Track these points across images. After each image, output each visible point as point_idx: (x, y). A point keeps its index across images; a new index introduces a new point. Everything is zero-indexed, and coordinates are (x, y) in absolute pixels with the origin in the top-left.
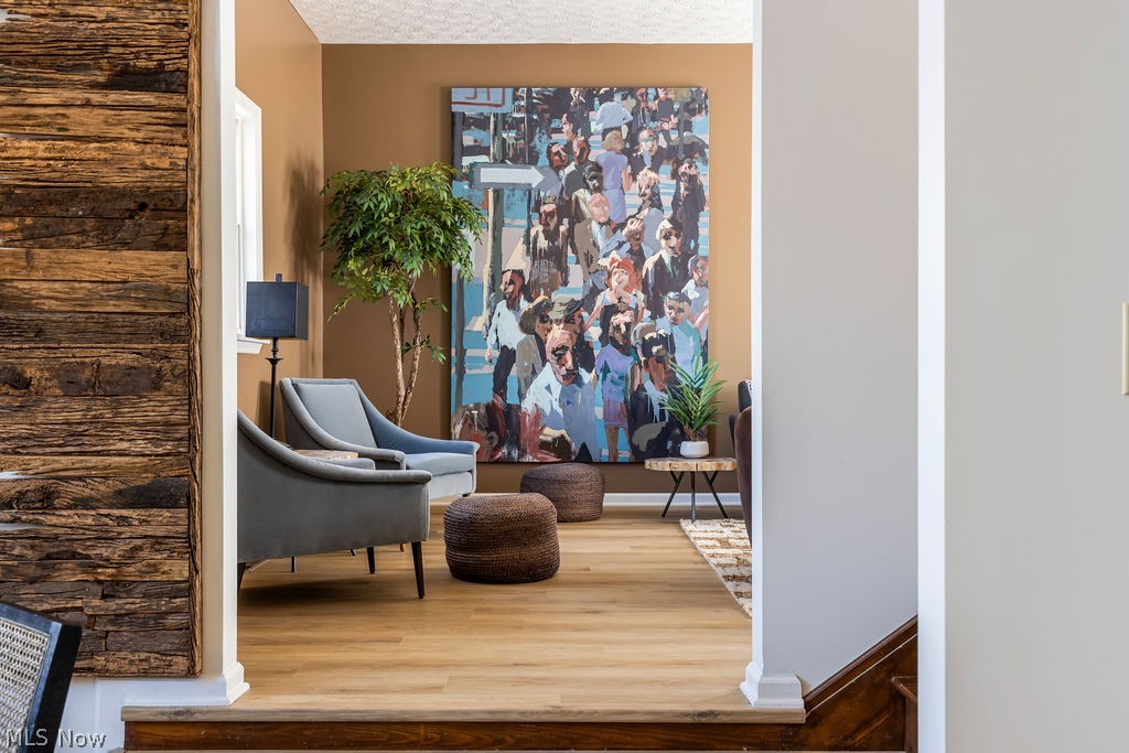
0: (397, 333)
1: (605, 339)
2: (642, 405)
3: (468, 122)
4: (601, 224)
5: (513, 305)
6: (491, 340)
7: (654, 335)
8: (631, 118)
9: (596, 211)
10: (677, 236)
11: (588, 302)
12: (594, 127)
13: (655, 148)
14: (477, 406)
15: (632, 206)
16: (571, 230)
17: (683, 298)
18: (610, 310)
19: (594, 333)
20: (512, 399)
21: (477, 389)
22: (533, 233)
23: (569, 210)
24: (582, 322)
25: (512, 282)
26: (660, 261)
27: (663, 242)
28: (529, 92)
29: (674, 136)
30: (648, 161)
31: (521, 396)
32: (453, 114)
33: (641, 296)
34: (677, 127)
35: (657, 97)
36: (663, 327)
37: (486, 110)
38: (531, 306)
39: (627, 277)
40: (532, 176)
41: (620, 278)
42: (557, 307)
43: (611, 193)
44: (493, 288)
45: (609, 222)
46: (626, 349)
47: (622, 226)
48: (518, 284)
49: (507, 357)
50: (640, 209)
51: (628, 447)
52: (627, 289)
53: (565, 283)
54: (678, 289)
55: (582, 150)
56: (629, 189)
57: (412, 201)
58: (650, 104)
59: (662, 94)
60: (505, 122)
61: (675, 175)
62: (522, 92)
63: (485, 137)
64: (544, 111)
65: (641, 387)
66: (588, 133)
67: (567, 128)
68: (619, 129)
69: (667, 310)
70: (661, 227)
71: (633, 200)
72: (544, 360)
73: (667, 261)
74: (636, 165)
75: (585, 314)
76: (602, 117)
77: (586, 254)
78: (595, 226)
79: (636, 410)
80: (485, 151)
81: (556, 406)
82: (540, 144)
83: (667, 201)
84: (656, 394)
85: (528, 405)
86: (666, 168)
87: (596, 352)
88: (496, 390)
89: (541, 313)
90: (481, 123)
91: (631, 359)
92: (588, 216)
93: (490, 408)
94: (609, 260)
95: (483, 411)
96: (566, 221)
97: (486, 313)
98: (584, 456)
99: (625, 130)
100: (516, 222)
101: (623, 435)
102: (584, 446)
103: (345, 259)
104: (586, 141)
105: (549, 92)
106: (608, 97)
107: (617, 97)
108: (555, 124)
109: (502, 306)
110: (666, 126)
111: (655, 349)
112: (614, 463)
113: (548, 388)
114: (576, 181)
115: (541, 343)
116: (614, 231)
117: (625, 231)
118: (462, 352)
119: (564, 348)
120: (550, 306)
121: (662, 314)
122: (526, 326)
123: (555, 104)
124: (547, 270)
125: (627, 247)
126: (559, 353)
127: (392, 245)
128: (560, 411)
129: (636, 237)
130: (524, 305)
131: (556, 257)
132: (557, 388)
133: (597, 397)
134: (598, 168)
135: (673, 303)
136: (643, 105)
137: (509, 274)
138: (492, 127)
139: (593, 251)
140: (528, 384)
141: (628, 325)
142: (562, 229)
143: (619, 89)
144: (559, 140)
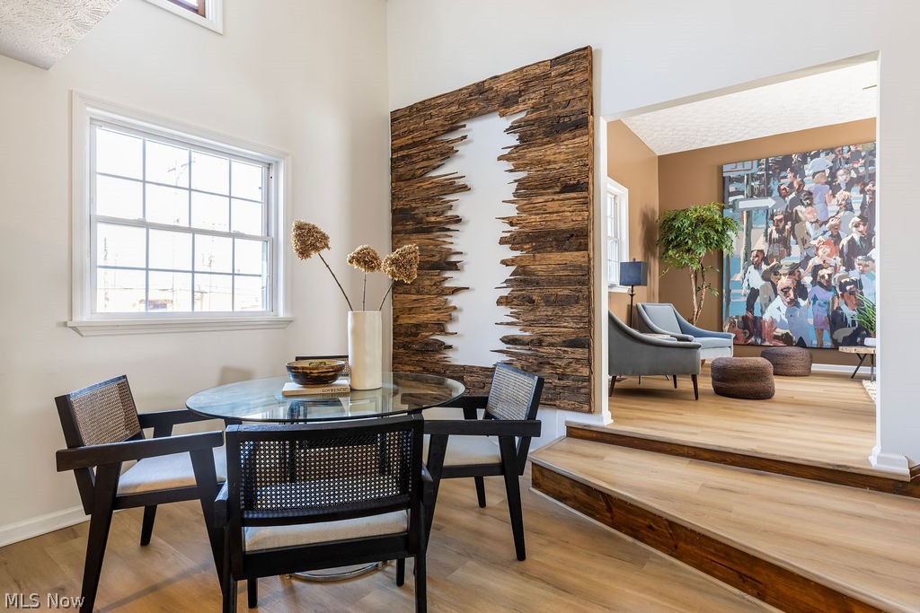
0: (693, 283)
1: (814, 283)
2: (839, 319)
3: (731, 180)
4: (812, 223)
5: (757, 267)
6: (745, 284)
7: (848, 280)
8: (831, 164)
9: (809, 216)
10: (864, 225)
11: (804, 263)
12: (807, 172)
13: (848, 178)
14: (737, 317)
15: (833, 211)
16: (792, 228)
17: (868, 259)
18: (817, 268)
19: (807, 280)
20: (757, 313)
21: (737, 308)
22: (769, 231)
23: (791, 217)
24: (800, 274)
25: (757, 256)
26: (852, 240)
27: (854, 229)
28: (767, 160)
29: (862, 170)
30: (843, 187)
31: (763, 312)
32: (724, 178)
33: (839, 259)
34: (864, 165)
35: (849, 150)
36: (854, 275)
37: (742, 173)
38: (768, 267)
39: (829, 250)
40: (769, 202)
41: (824, 251)
42: (784, 267)
43: (818, 205)
44: (746, 260)
45: (817, 221)
46: (828, 287)
47: (826, 222)
48: (761, 257)
49: (754, 294)
50: (838, 213)
51: (830, 340)
52: (828, 256)
53: (789, 255)
54: (865, 254)
55: (800, 186)
56: (830, 202)
57: (701, 221)
58: (844, 155)
59: (853, 148)
60: (752, 177)
61: (862, 191)
62: (763, 161)
63: (741, 186)
64: (776, 169)
65: (839, 308)
66: (803, 176)
67: (790, 175)
68: (824, 171)
69: (857, 266)
70: (852, 221)
71: (833, 207)
72: (776, 294)
73: (857, 238)
74: (835, 189)
75: (801, 270)
76: (812, 167)
77: (803, 239)
78: (808, 225)
79: (836, 320)
80: (742, 193)
81: (784, 317)
82: (774, 185)
83: (856, 206)
84: (849, 312)
85: (766, 317)
86: (857, 188)
87: (809, 290)
88: (747, 310)
89: (775, 271)
90: (740, 179)
91: (832, 293)
92: (803, 219)
93: (745, 318)
94: (817, 241)
95: (740, 319)
96: (789, 223)
97: (742, 272)
98: (801, 343)
99: (828, 172)
100: (760, 226)
101: (826, 334)
102: (801, 338)
103: (667, 250)
104: (802, 180)
105: (780, 158)
106: (817, 155)
107: (822, 155)
108: (783, 174)
109: (751, 268)
110: (856, 166)
111: (848, 288)
112: (820, 348)
113: (779, 308)
114: (794, 203)
115: (774, 286)
116: (821, 226)
117: (827, 225)
118: (729, 291)
119: (789, 288)
120: (780, 267)
121: (853, 268)
122: (765, 277)
123: (785, 163)
124: (777, 249)
125: (830, 233)
126: (785, 291)
127: (690, 242)
128: (786, 320)
129: (836, 228)
130: (764, 267)
131: (784, 242)
132: (784, 309)
133: (809, 315)
134: (810, 193)
135: (860, 262)
136: (840, 156)
137: (755, 252)
138: (745, 180)
139: (806, 237)
140: (766, 306)
141: (830, 275)
142: (787, 227)
143: (824, 150)
144: (786, 182)
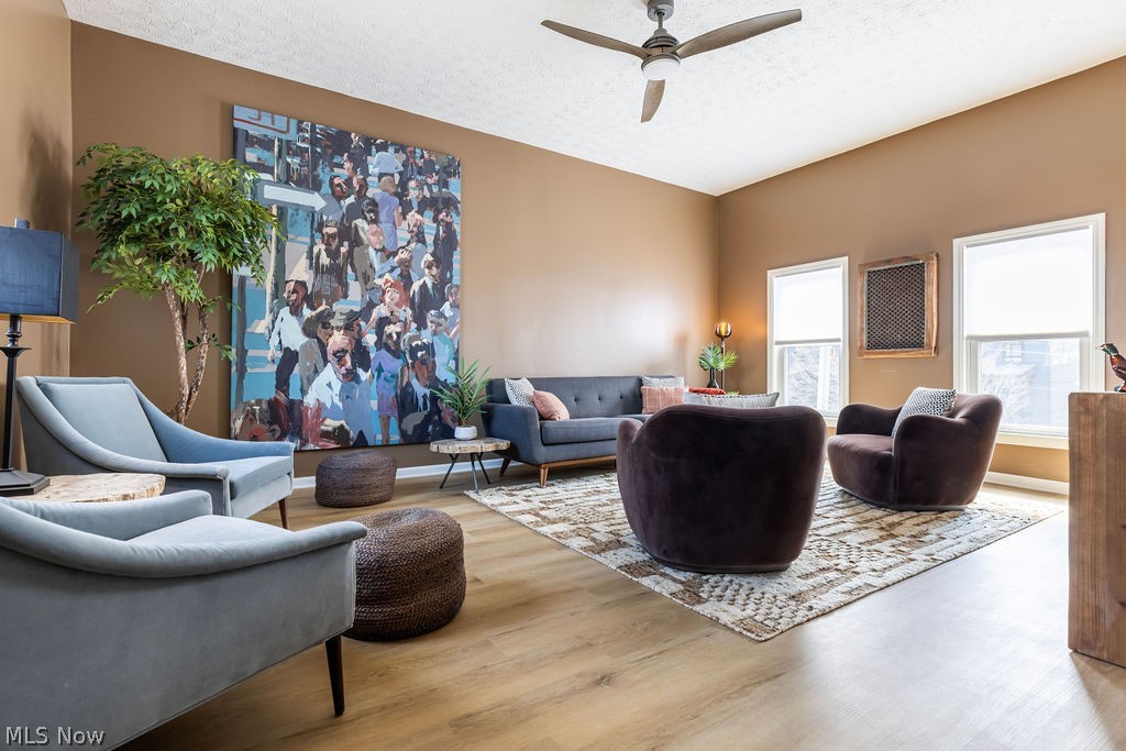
0: (179, 329)
1: (379, 344)
2: (409, 399)
3: (251, 141)
4: (377, 250)
5: (296, 311)
6: (274, 341)
7: (419, 343)
8: (402, 169)
9: (373, 239)
10: (437, 268)
11: (366, 312)
12: (371, 169)
13: (421, 196)
14: (259, 402)
15: (402, 239)
16: (350, 253)
17: (441, 315)
18: (383, 322)
19: (370, 339)
20: (294, 394)
21: (259, 386)
22: (316, 250)
23: (348, 234)
24: (360, 329)
25: (295, 291)
26: (424, 286)
27: (427, 271)
28: (313, 127)
29: (435, 189)
30: (415, 204)
31: (304, 392)
32: (235, 130)
33: (410, 312)
34: (438, 183)
35: (422, 157)
36: (426, 337)
37: (270, 134)
38: (314, 313)
39: (397, 296)
40: (315, 201)
41: (392, 296)
42: (337, 316)
43: (386, 227)
44: (276, 295)
45: (383, 250)
46: (396, 353)
47: (395, 254)
48: (301, 294)
49: (289, 358)
50: (409, 243)
51: (398, 431)
52: (398, 305)
53: (346, 296)
54: (437, 308)
55: (361, 187)
56: (400, 225)
57: (196, 195)
58: (417, 161)
59: (426, 156)
60: (289, 149)
61: (435, 220)
62: (307, 125)
63: (270, 158)
64: (327, 146)
65: (409, 384)
66: (366, 173)
67: (348, 165)
68: (392, 175)
69: (429, 324)
70: (425, 259)
71: (403, 235)
72: (326, 361)
73: (430, 285)
74: (406, 208)
75: (363, 324)
76: (378, 163)
77: (364, 274)
78: (371, 251)
79: (405, 402)
80: (270, 170)
81: (337, 400)
82: (324, 174)
83: (430, 239)
84: (420, 390)
85: (310, 400)
86: (429, 214)
87: (372, 355)
88: (278, 387)
89: (323, 320)
90: (266, 144)
91: (401, 361)
92: (366, 242)
93: (273, 404)
94: (384, 280)
95: (265, 406)
96: (346, 243)
97: (269, 317)
98: (362, 442)
99: (397, 177)
100: (300, 239)
101: (394, 423)
102: (361, 432)
103: (114, 243)
104: (364, 180)
105: (333, 131)
106: (383, 147)
107: (391, 150)
108: (337, 160)
109: (285, 312)
110: (430, 181)
111: (419, 354)
112: (386, 445)
113: (329, 385)
114: (354, 211)
115: (323, 347)
116: (388, 257)
117: (397, 258)
118: (242, 353)
119: (344, 351)
120: (331, 315)
121: (425, 327)
122: (308, 329)
123: (338, 143)
124: (328, 284)
125: (398, 271)
126: (339, 355)
128: (340, 404)
129: (406, 265)
130: (307, 313)
131: (337, 273)
132: (337, 385)
133: (372, 394)
134: (374, 203)
135: (434, 319)
136: (411, 160)
137: (292, 284)
138: (276, 150)
139: (369, 271)
140: (310, 381)
141: (398, 334)
142: (343, 250)
143: (392, 144)
144: (343, 173)
